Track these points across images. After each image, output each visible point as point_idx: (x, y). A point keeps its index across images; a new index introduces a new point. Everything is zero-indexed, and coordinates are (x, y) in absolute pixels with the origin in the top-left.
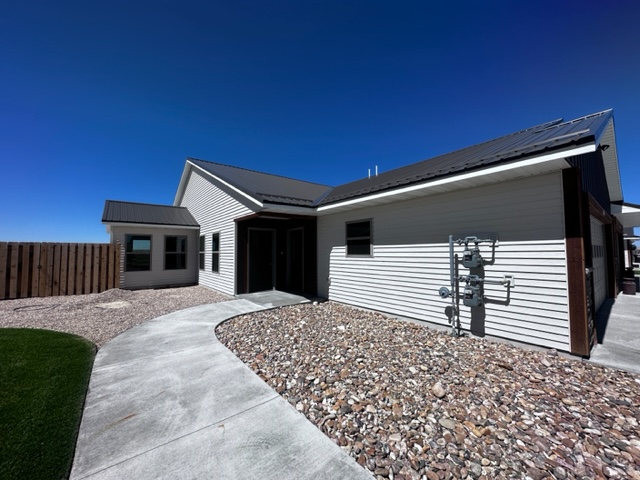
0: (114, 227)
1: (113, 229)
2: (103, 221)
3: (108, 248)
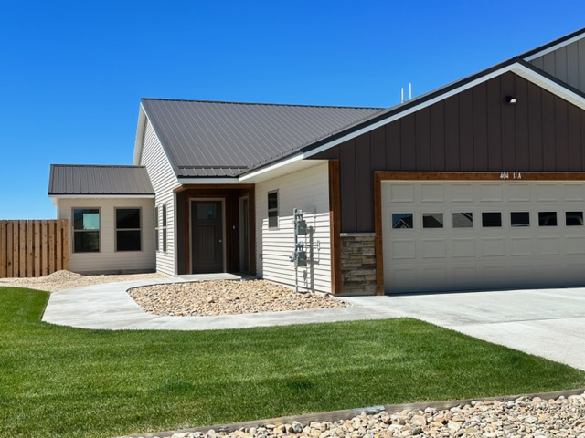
0: (61, 199)
1: (60, 202)
2: (49, 194)
3: (55, 225)
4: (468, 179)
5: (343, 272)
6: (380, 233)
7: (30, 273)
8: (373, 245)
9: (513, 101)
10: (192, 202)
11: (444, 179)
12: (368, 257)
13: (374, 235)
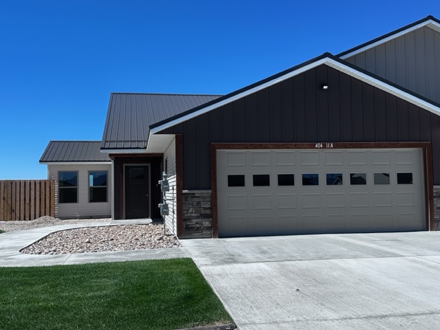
1: (49, 167)
3: (45, 183)
4: (288, 148)
5: (185, 220)
6: (215, 191)
7: (27, 218)
8: (210, 199)
9: (325, 87)
10: (126, 167)
11: (269, 148)
12: (205, 209)
13: (210, 191)
